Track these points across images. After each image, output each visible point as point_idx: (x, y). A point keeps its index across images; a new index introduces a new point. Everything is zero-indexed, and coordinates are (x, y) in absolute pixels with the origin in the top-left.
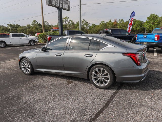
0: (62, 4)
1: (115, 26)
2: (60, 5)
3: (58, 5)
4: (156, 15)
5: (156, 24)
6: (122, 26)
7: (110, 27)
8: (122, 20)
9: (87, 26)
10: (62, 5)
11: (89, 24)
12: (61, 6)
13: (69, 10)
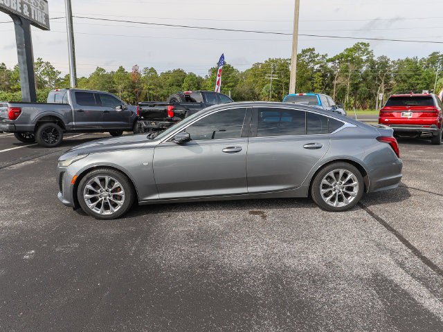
0: (29, 6)
1: (134, 83)
2: (22, 8)
3: (18, 8)
4: (229, 66)
5: (231, 84)
6: (155, 85)
7: (123, 85)
8: (152, 70)
9: (51, 79)
10: (29, 10)
11: (60, 73)
12: (26, 13)
13: (49, 28)
